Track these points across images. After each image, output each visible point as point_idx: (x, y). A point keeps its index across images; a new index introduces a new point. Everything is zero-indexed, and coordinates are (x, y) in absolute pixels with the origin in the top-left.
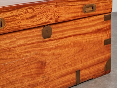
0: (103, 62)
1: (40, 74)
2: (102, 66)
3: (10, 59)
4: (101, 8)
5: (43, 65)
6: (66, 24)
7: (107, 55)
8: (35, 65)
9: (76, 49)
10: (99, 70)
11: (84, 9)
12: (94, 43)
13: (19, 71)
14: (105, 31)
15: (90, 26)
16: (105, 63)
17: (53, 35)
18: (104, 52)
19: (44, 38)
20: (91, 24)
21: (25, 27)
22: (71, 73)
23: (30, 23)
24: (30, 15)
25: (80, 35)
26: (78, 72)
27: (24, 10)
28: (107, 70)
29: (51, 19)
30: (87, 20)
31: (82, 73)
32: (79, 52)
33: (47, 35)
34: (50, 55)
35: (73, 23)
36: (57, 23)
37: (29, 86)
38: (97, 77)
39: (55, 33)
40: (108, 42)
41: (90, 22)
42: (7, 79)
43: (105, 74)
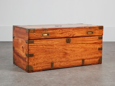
0: (98, 58)
1: (64, 57)
2: (97, 60)
3: (51, 49)
4: (97, 33)
5: (66, 54)
6: (78, 38)
7: (100, 55)
8: (62, 53)
9: (83, 49)
10: (95, 61)
11: (87, 33)
12: (92, 49)
13: (55, 54)
14: (99, 43)
15: (90, 41)
16: (99, 59)
17: (71, 42)
18: (98, 53)
19: (67, 43)
20: (91, 40)
21: (58, 37)
22: (79, 60)
23: (61, 36)
24: (61, 33)
25: (85, 44)
26: (83, 60)
27: (58, 30)
28: (100, 62)
29: (70, 35)
30: (89, 38)
31: (85, 61)
32: (84, 51)
33: (68, 41)
34: (69, 50)
35: (81, 38)
36: (73, 37)
37: (59, 61)
38: (94, 64)
39: (72, 41)
40: (100, 49)
41: (91, 38)
42: (50, 57)
43: (98, 64)
